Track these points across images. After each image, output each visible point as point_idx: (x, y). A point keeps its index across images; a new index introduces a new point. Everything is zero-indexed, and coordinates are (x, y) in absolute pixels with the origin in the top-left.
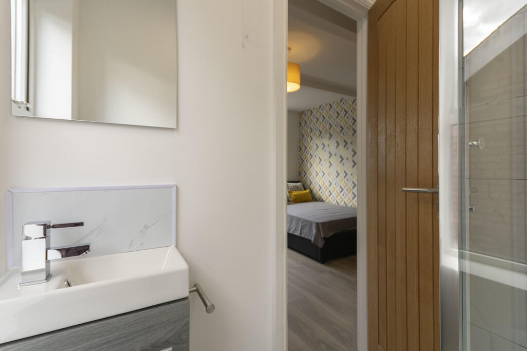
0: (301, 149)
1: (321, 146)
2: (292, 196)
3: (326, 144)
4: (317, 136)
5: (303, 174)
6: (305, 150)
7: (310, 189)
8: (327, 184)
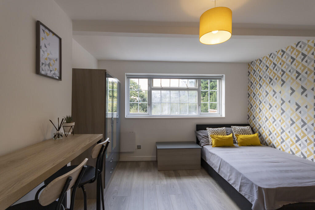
0: (249, 95)
1: (271, 93)
2: (239, 139)
3: (277, 91)
4: (266, 83)
5: (252, 118)
6: (254, 97)
7: (259, 133)
8: (279, 130)
